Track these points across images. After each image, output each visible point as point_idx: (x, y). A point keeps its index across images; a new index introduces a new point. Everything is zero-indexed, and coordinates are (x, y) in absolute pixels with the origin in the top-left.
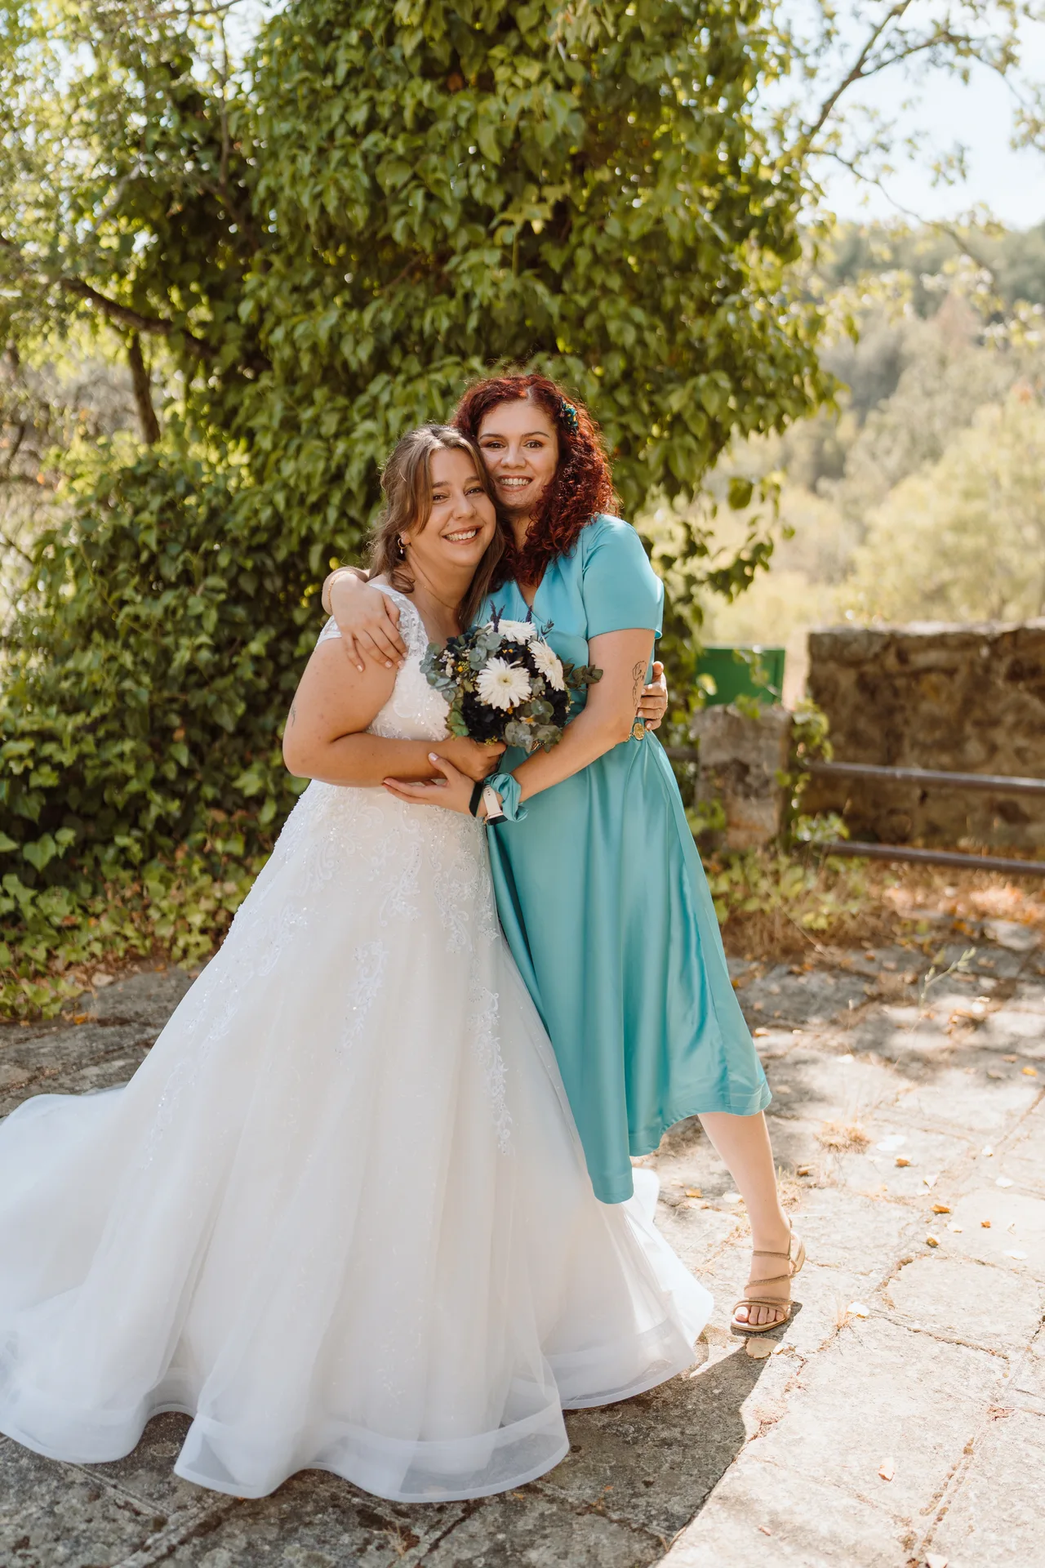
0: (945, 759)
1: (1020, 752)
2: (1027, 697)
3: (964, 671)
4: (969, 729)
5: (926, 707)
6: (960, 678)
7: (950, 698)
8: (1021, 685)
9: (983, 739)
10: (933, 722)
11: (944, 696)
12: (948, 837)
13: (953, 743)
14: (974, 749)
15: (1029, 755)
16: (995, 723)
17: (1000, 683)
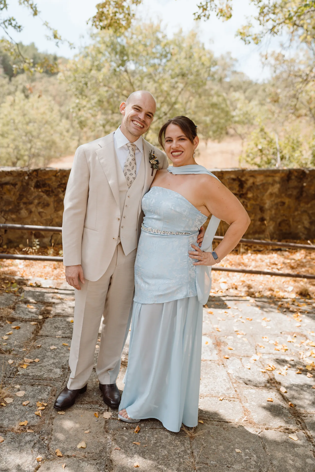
0: (14, 216)
1: (40, 213)
2: (42, 194)
3: (19, 184)
4: (22, 206)
5: (5, 197)
6: (17, 186)
7: (14, 194)
8: (40, 190)
9: (27, 209)
10: (8, 203)
11: (12, 193)
12: (15, 244)
13: (16, 210)
14: (24, 213)
15: (43, 214)
16: (31, 203)
17: (32, 189)
